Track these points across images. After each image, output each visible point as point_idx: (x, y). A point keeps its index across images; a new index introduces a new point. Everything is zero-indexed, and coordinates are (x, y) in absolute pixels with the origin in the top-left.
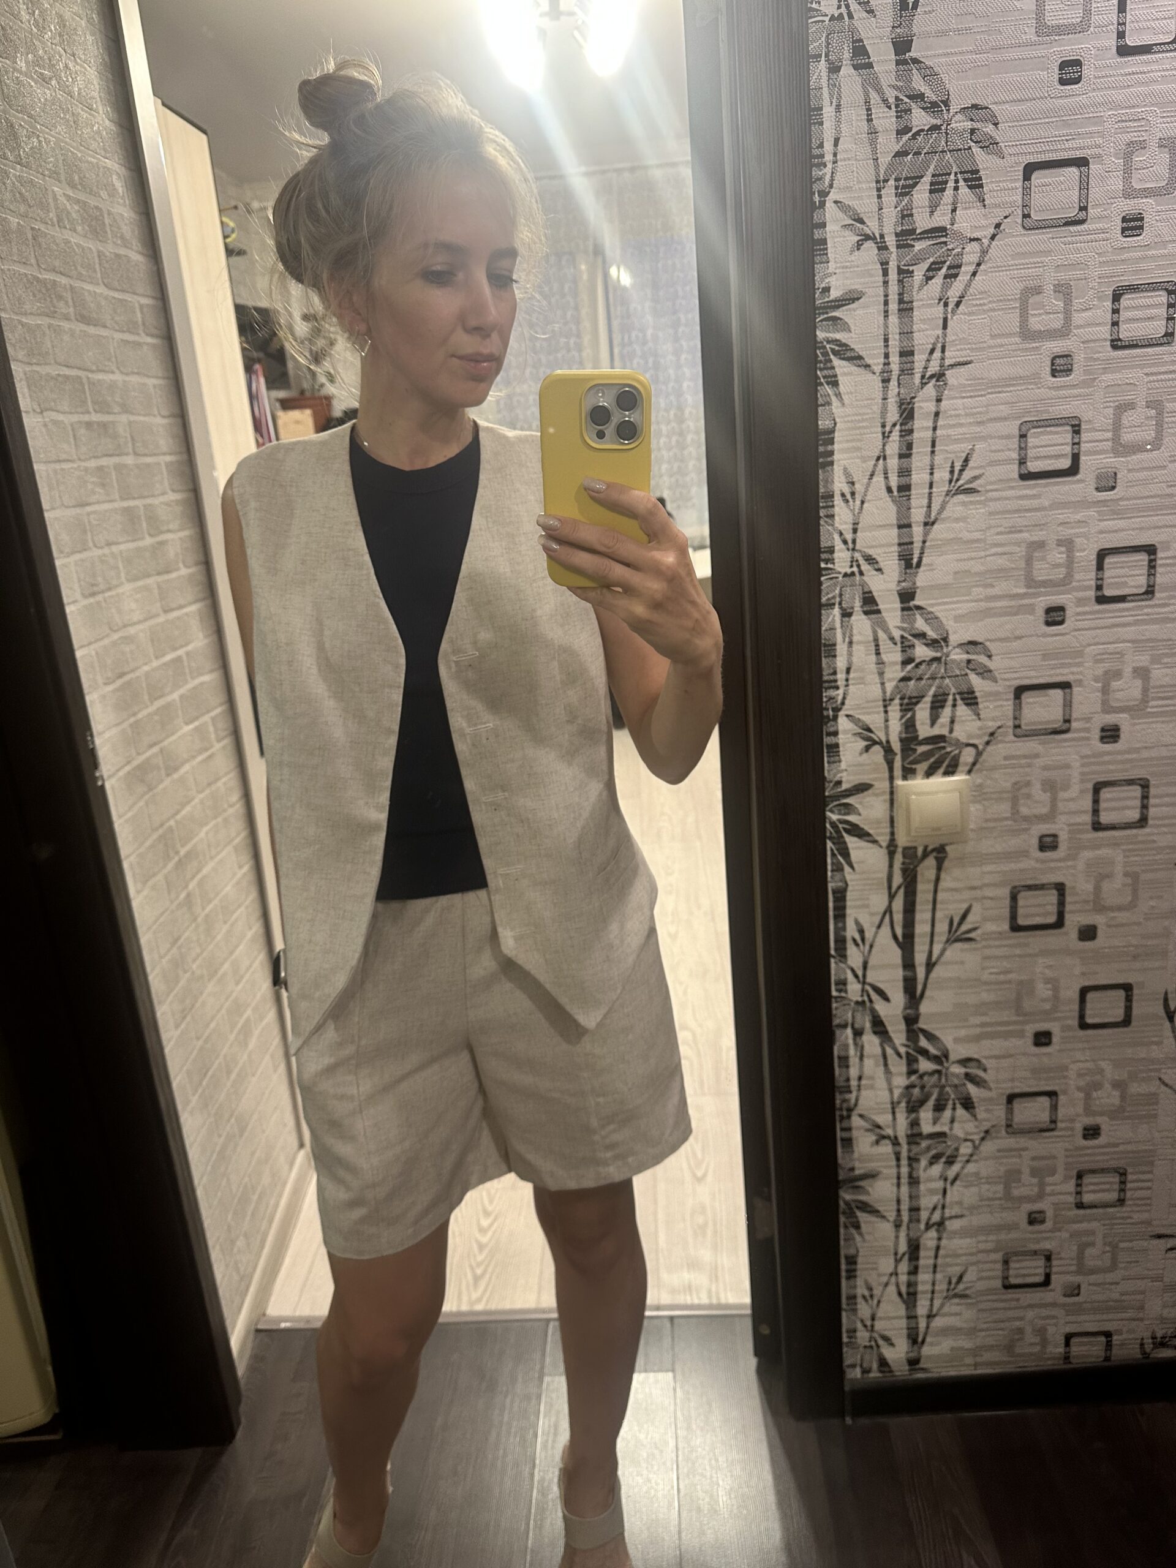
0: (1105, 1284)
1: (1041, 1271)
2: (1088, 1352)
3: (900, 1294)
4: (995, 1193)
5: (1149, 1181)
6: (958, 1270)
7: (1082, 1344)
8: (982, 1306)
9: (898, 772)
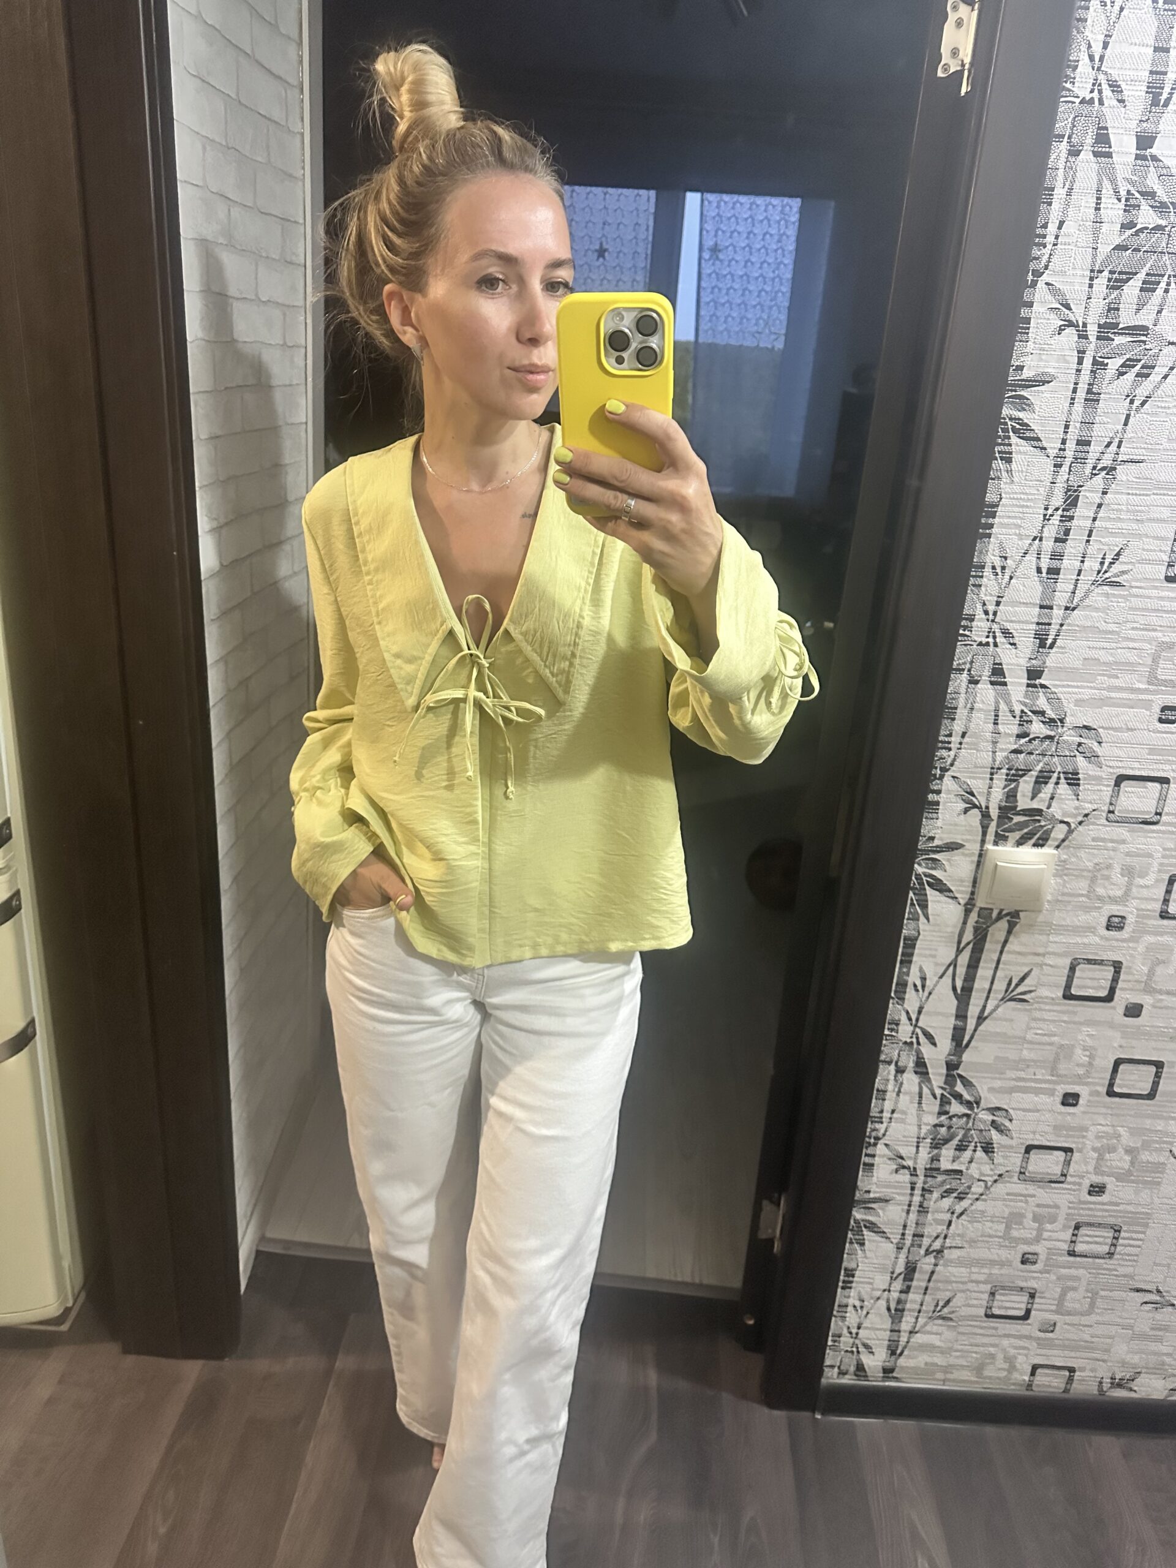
0: (1080, 1325)
1: (1023, 1306)
2: (1050, 1384)
3: (889, 1309)
4: (996, 1231)
5: (1141, 1240)
6: (948, 1295)
7: (1047, 1375)
8: (961, 1330)
9: (990, 837)
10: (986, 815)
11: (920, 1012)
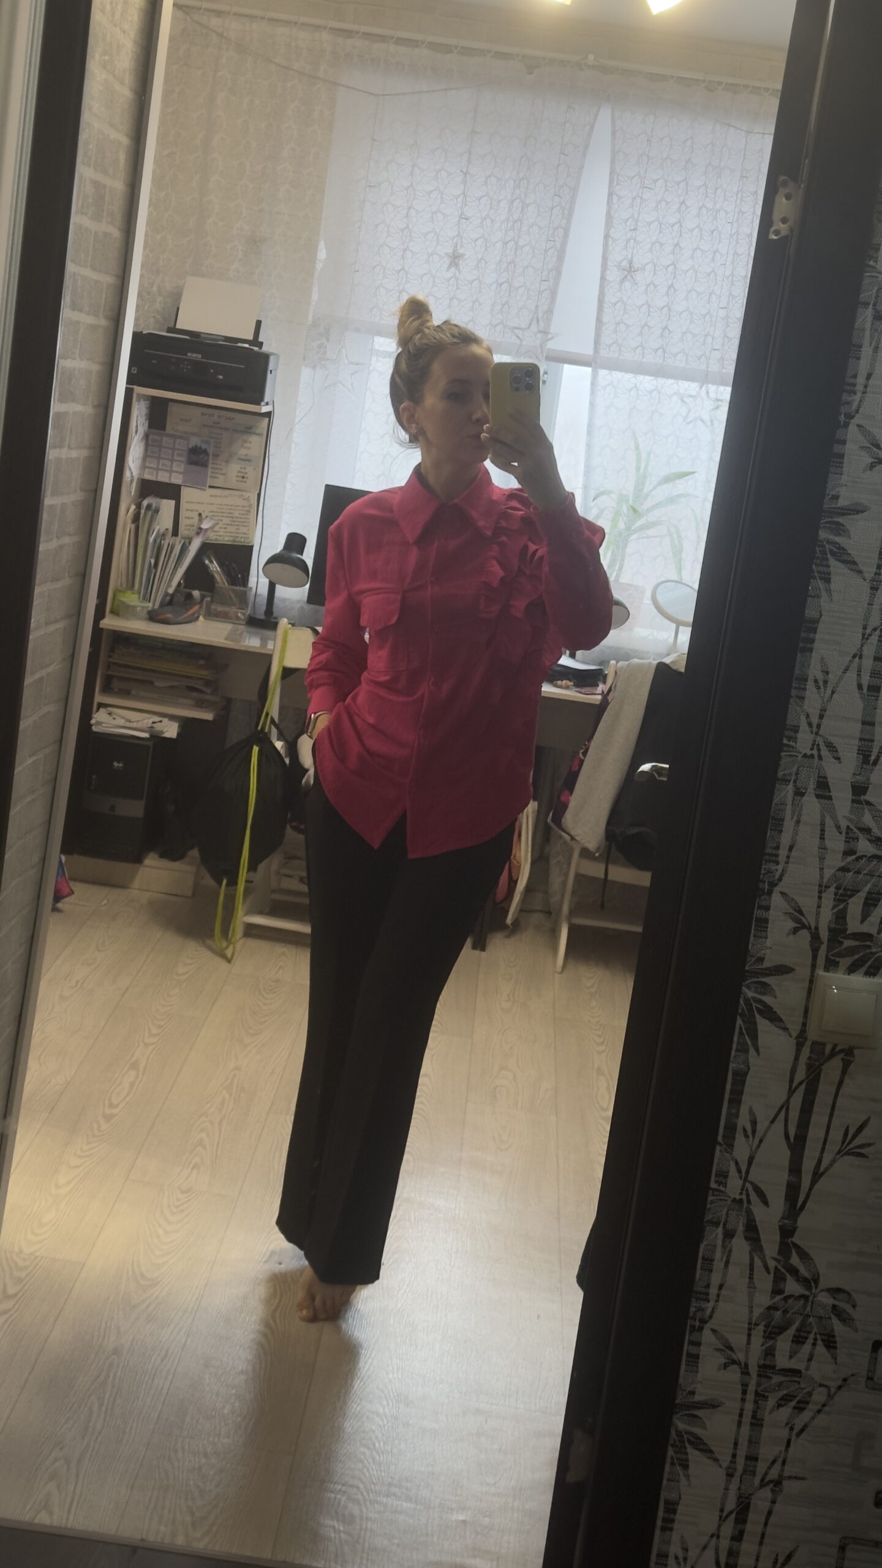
4: (843, 1457)
6: (787, 1547)
9: (821, 960)
10: (815, 937)
11: (750, 1163)
